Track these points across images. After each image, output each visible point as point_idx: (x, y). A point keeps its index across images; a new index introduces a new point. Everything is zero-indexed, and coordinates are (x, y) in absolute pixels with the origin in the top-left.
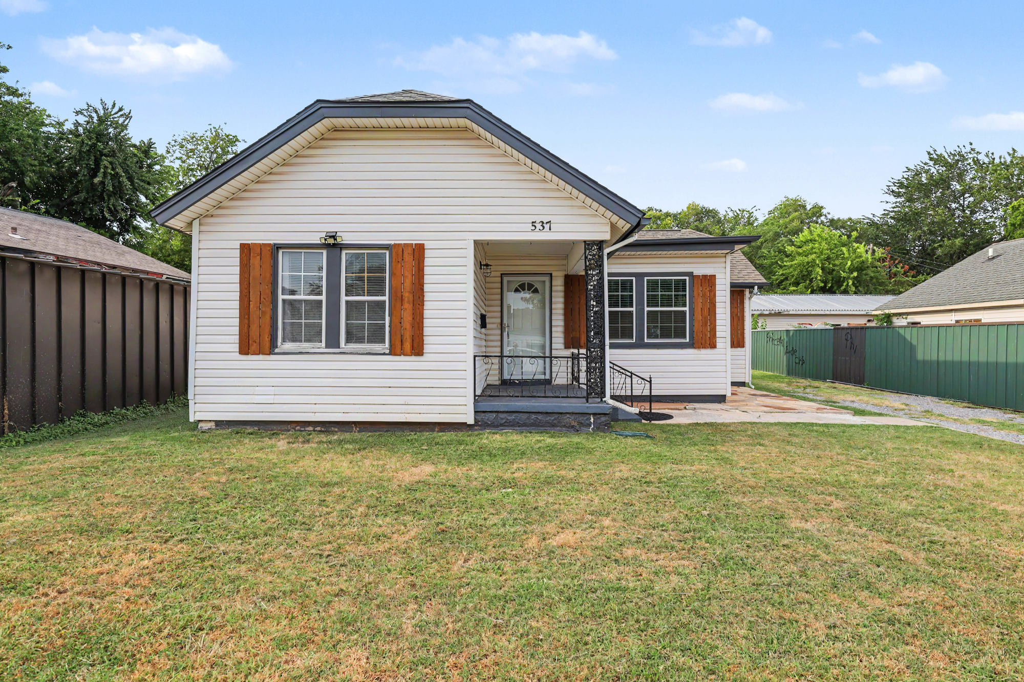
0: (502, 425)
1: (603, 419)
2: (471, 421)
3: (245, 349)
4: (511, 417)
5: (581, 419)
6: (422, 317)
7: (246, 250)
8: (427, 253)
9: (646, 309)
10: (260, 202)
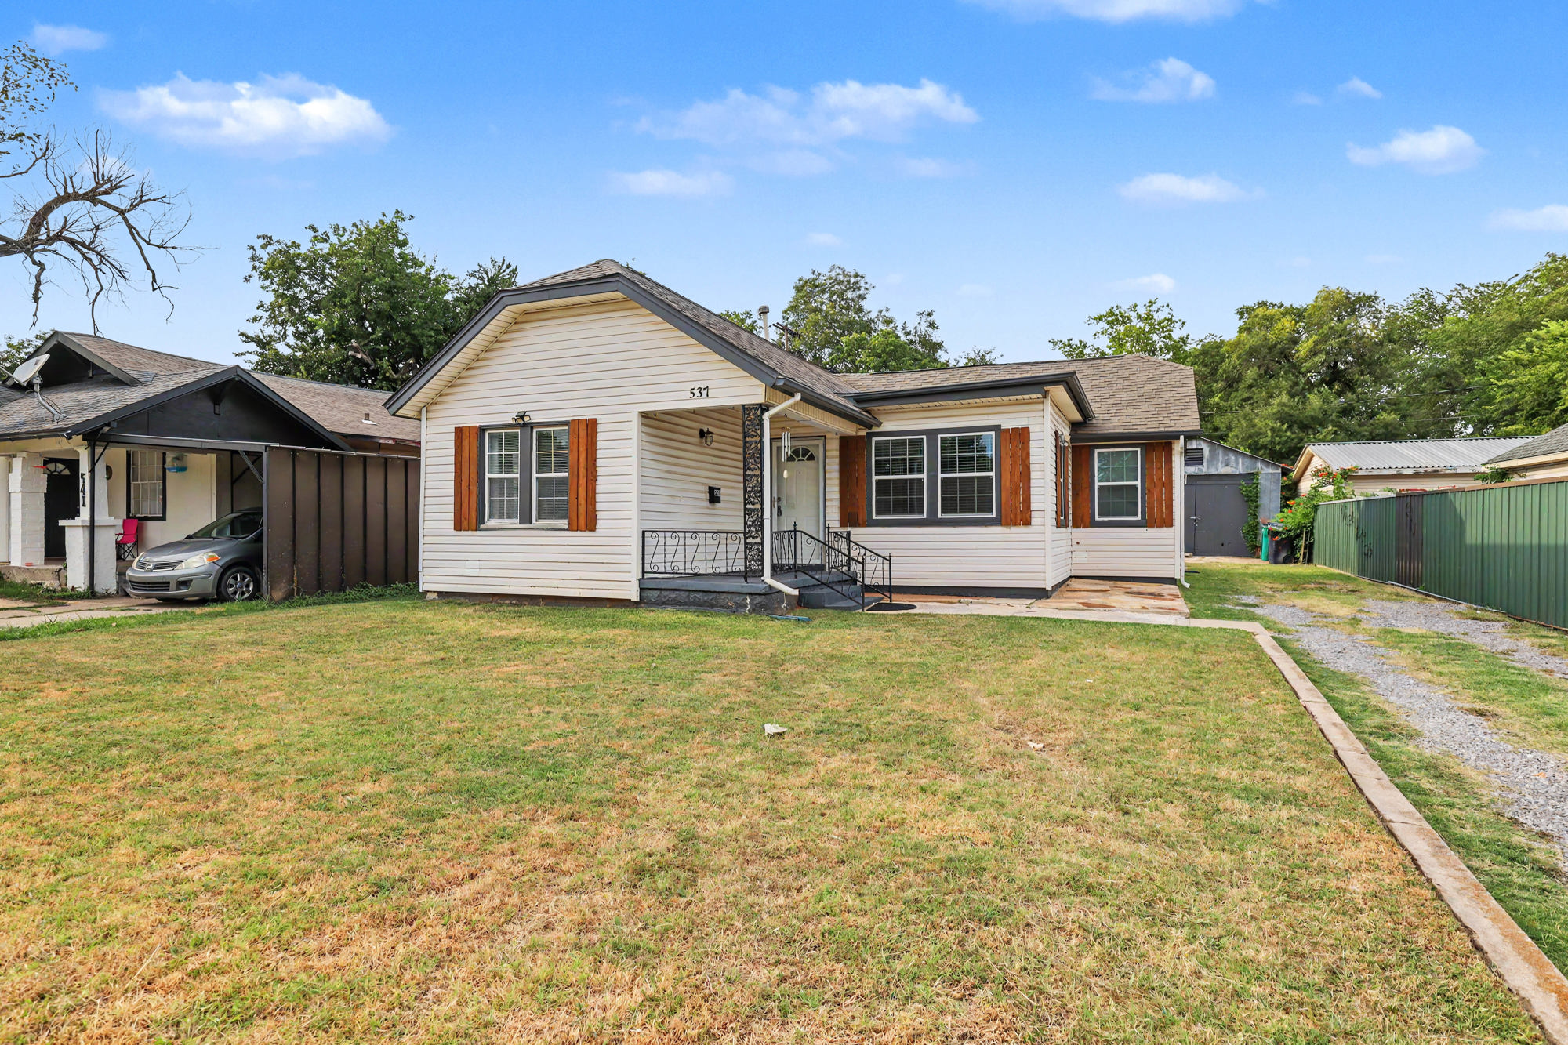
0: (664, 603)
1: (758, 600)
2: (635, 597)
3: (458, 526)
4: (673, 595)
5: (738, 599)
6: (594, 493)
7: (459, 431)
8: (600, 428)
9: (941, 475)
10: (473, 387)
